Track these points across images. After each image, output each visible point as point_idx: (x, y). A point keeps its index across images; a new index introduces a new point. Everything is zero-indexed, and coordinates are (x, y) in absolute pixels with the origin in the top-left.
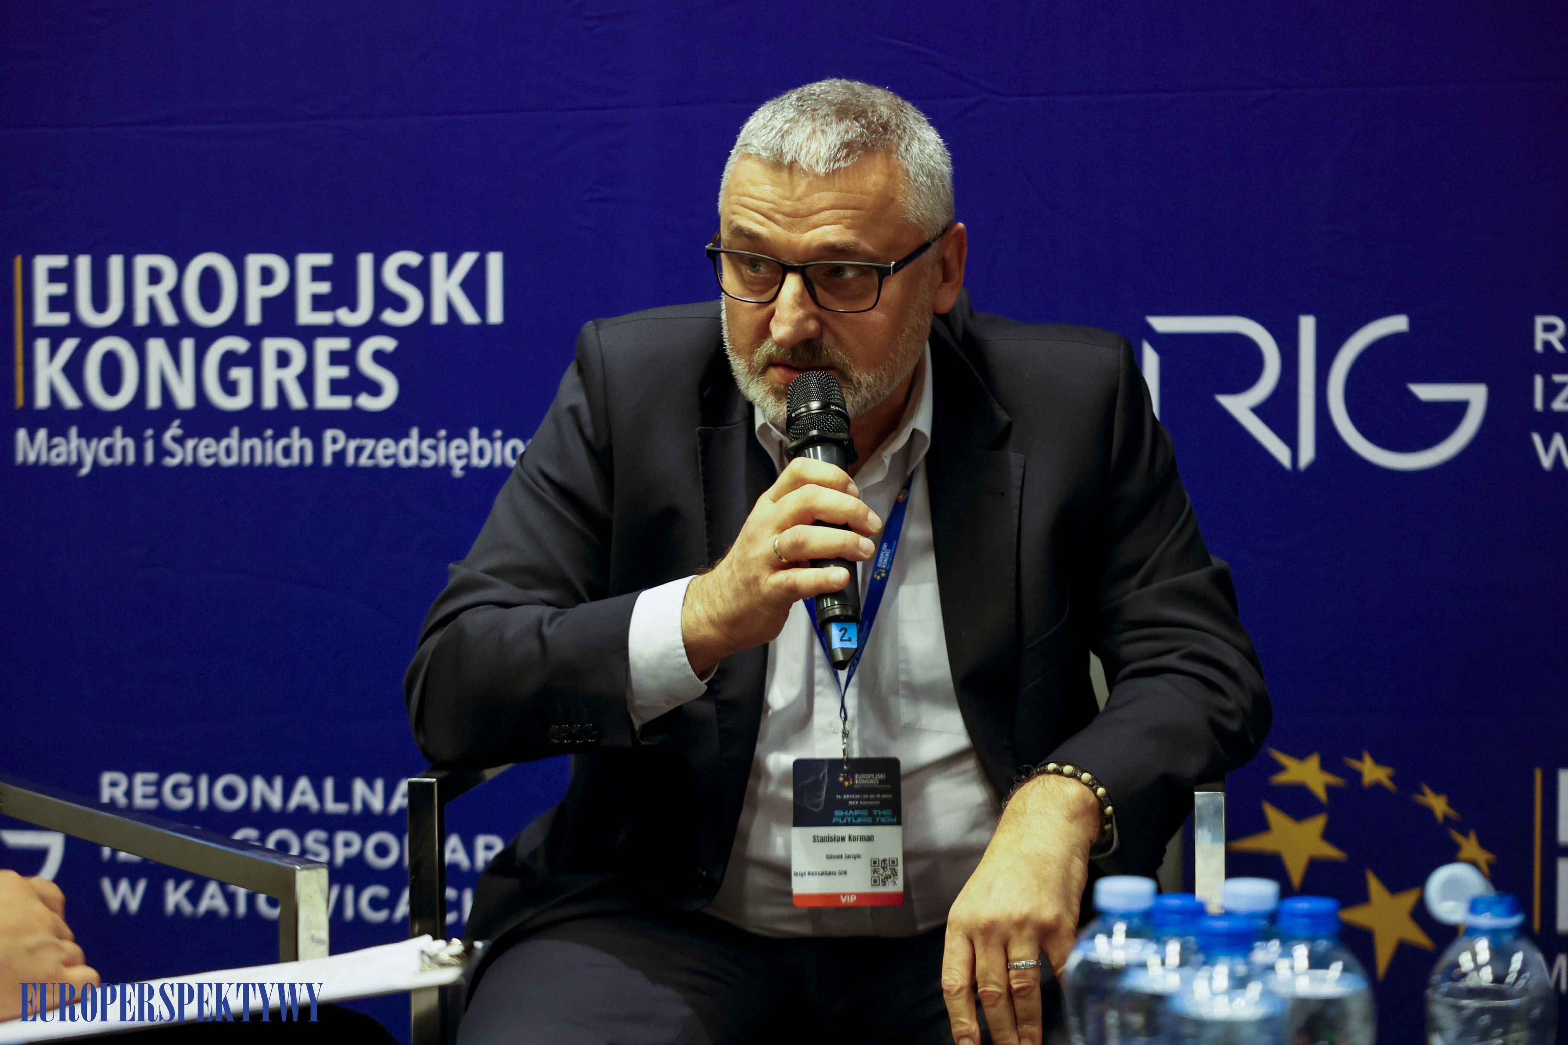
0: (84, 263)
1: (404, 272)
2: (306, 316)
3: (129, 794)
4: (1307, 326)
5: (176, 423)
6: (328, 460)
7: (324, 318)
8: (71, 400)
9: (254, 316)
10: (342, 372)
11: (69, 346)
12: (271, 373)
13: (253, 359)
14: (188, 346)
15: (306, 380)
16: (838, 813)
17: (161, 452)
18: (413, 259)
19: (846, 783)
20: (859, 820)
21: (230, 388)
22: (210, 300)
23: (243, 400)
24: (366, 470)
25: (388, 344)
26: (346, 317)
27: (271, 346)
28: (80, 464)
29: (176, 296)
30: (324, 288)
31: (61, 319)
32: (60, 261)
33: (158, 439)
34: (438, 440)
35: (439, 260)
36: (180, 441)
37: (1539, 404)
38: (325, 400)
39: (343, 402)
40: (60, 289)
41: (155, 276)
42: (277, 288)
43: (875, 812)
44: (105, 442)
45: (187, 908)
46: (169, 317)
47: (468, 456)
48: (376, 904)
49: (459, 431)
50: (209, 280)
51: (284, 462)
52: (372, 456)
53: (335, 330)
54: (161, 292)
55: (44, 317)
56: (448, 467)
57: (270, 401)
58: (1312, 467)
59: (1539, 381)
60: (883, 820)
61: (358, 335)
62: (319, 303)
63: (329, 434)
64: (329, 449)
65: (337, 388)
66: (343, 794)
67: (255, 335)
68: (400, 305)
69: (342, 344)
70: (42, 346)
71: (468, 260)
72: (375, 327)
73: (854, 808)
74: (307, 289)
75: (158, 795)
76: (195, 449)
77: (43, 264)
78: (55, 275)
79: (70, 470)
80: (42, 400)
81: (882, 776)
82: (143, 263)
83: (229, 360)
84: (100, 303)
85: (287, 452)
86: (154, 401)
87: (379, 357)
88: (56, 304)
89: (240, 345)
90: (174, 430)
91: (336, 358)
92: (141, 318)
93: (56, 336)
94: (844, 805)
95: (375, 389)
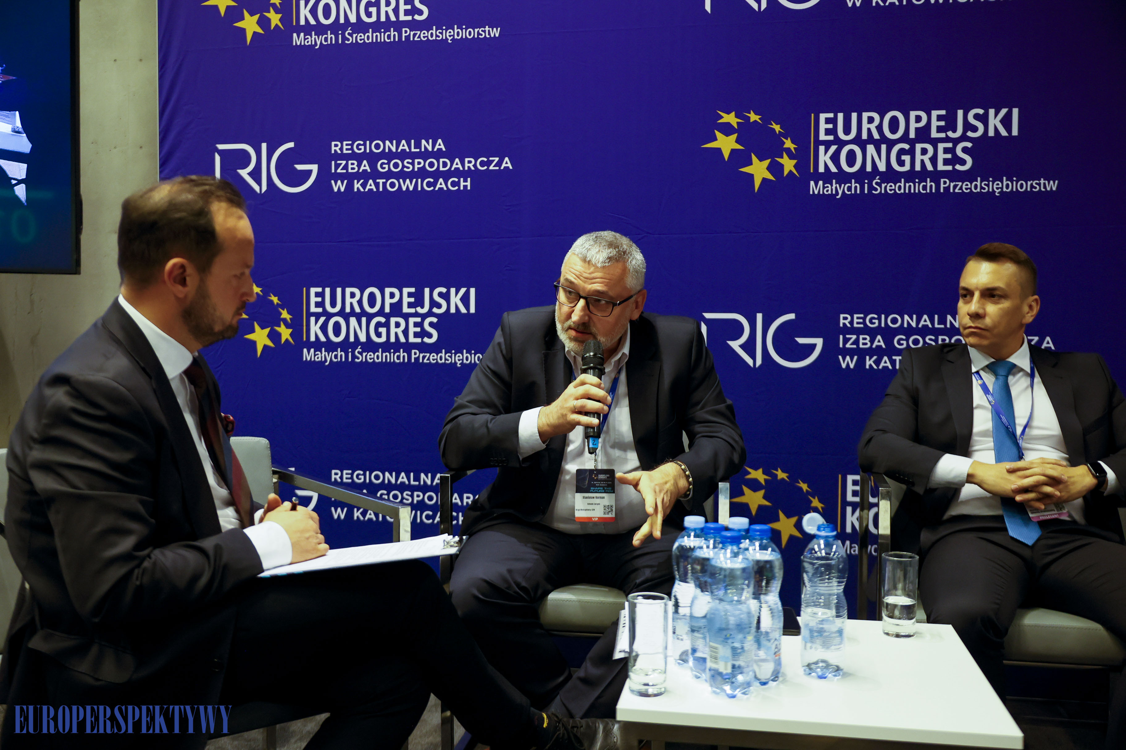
0: (328, 290)
1: (440, 295)
2: (406, 310)
3: (341, 477)
4: (759, 317)
5: (360, 347)
6: (413, 361)
7: (412, 310)
8: (323, 339)
9: (387, 310)
10: (418, 329)
11: (322, 319)
12: (393, 330)
13: (387, 325)
14: (364, 320)
15: (406, 332)
16: (592, 488)
17: (354, 357)
18: (444, 290)
19: (595, 478)
20: (600, 491)
21: (379, 335)
22: (372, 304)
23: (383, 339)
24: (426, 364)
25: (435, 320)
26: (419, 310)
27: (393, 320)
28: (326, 361)
29: (360, 302)
30: (412, 300)
31: (320, 310)
32: (319, 290)
33: (353, 353)
34: (452, 354)
35: (453, 290)
36: (361, 353)
37: (841, 346)
38: (412, 339)
39: (419, 340)
40: (319, 299)
41: (353, 295)
42: (396, 300)
43: (605, 488)
44: (335, 353)
45: (362, 518)
46: (358, 310)
47: (462, 360)
48: (428, 517)
49: (459, 351)
50: (372, 297)
51: (397, 361)
52: (429, 359)
53: (416, 315)
54: (355, 301)
55: (313, 309)
56: (456, 363)
57: (393, 339)
58: (760, 366)
59: (841, 337)
60: (608, 491)
61: (424, 317)
62: (410, 305)
63: (413, 351)
64: (413, 356)
65: (416, 335)
66: (417, 478)
67: (388, 316)
68: (439, 306)
69: (419, 320)
70: (313, 319)
71: (463, 290)
72: (430, 314)
73: (598, 487)
74: (406, 300)
75: (352, 478)
76: (366, 356)
77: (313, 290)
78: (317, 295)
79: (322, 363)
80: (313, 338)
81: (608, 476)
82: (348, 290)
83: (378, 325)
84: (333, 304)
85: (398, 357)
86: (352, 339)
87: (431, 324)
88: (318, 305)
89: (383, 320)
90: (359, 349)
91: (416, 325)
92: (348, 310)
93: (318, 316)
94: (594, 486)
95: (430, 336)
